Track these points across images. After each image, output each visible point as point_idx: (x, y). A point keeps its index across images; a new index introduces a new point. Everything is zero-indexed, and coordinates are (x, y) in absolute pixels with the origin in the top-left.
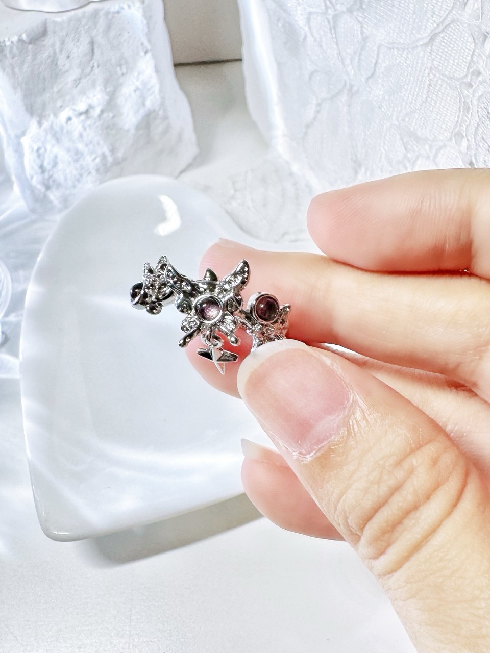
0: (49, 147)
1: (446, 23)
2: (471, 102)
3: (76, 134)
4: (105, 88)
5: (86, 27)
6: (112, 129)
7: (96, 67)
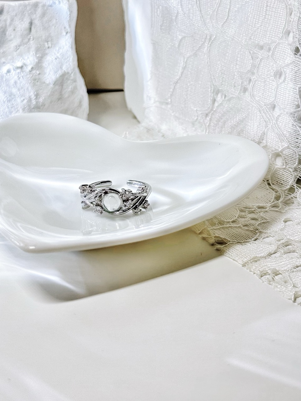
3: (12, 82)
4: (36, 54)
5: (29, 12)
6: (38, 81)
7: (32, 39)
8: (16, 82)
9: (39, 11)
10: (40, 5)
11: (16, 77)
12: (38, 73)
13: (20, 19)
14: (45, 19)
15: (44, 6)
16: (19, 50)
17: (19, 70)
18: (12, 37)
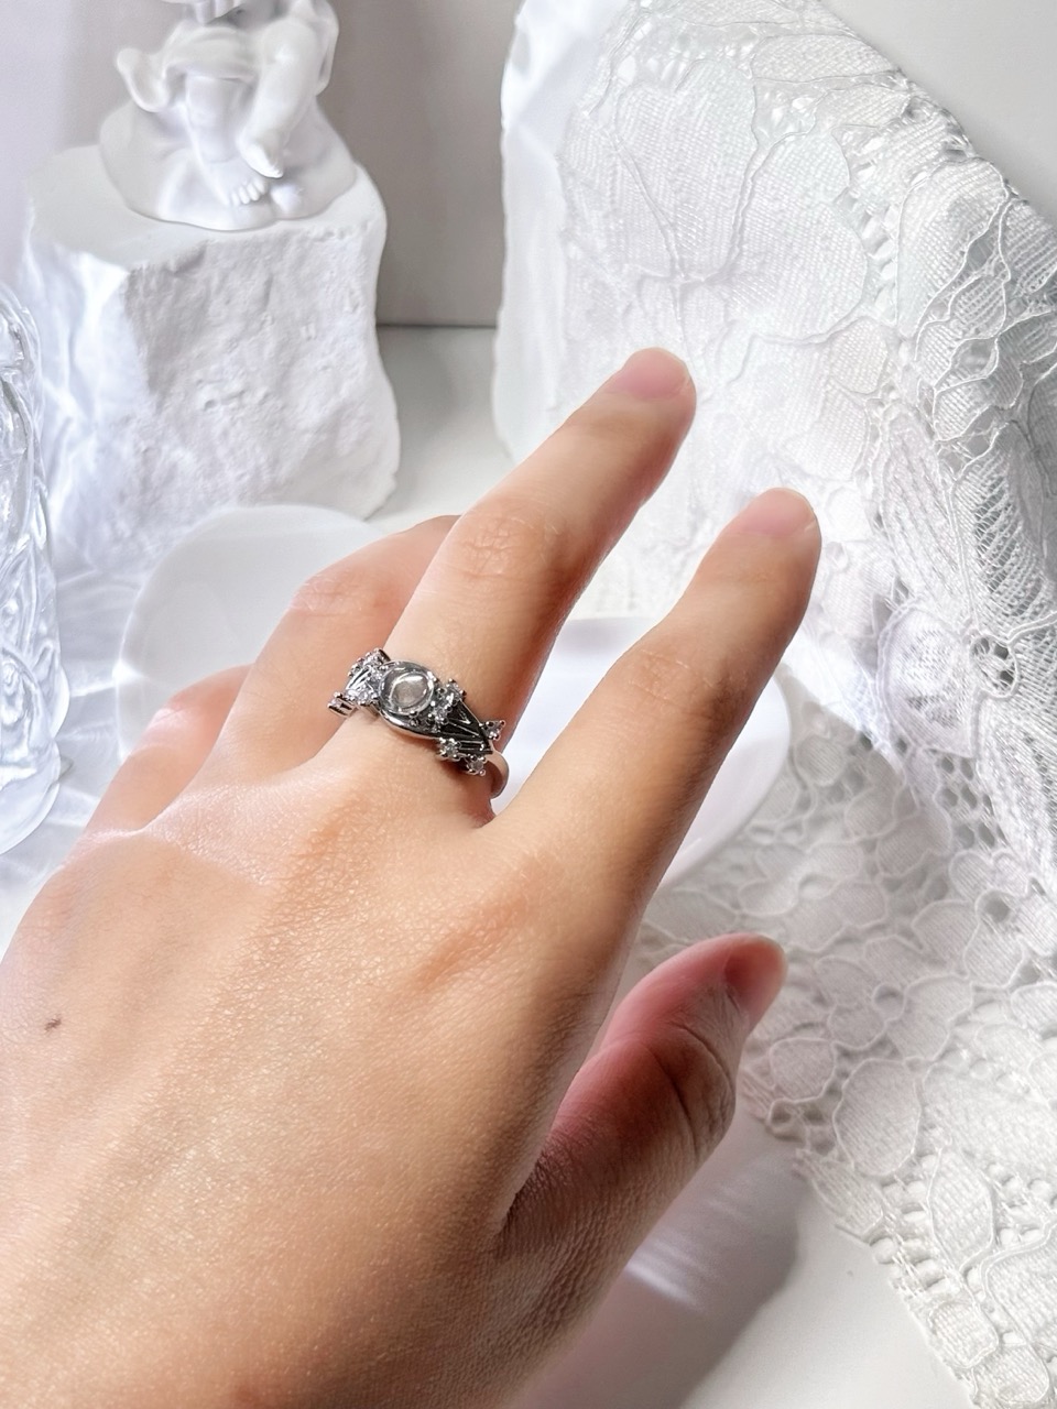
0: (166, 448)
1: (853, 319)
2: (881, 427)
3: (217, 430)
4: (277, 358)
5: (268, 257)
6: (278, 428)
7: (269, 322)
8: (225, 434)
9: (292, 252)
10: (295, 238)
11: (226, 420)
12: (280, 403)
13: (242, 276)
14: (306, 270)
15: (303, 240)
16: (238, 349)
17: (234, 404)
18: (223, 317)
